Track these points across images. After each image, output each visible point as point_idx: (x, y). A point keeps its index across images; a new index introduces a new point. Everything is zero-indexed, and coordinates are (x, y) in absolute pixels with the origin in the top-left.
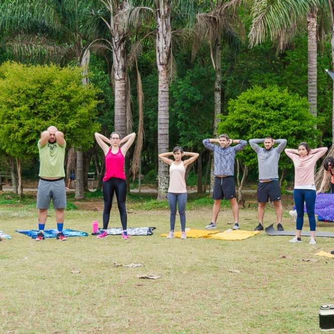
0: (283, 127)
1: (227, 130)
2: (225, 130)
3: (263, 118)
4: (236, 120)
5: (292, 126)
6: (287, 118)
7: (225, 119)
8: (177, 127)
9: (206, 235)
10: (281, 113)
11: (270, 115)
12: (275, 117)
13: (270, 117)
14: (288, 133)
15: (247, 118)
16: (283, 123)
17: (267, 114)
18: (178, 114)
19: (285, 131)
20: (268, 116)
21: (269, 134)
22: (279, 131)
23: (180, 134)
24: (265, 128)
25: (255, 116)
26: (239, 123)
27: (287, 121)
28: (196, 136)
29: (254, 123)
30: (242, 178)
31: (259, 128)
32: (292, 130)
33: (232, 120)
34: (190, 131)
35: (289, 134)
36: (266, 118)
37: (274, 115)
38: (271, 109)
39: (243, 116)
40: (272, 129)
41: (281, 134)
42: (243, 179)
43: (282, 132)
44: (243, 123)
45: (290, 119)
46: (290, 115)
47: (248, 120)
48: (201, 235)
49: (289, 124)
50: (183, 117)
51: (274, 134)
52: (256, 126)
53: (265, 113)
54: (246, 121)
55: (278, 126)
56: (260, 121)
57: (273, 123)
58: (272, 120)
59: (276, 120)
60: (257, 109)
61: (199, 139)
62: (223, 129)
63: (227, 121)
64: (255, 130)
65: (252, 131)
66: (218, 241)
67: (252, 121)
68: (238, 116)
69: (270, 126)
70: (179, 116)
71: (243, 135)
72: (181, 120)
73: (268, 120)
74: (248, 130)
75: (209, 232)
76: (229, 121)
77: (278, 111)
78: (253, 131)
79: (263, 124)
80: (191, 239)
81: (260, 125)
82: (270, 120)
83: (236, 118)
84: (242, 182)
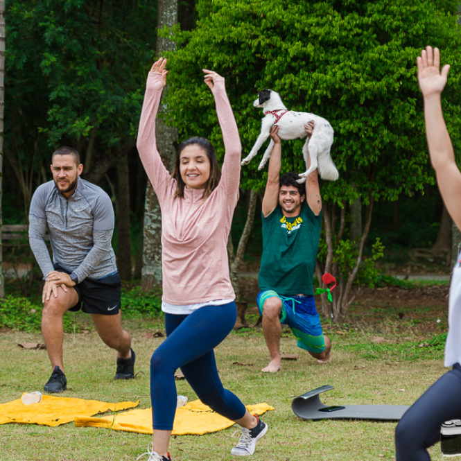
0: (373, 68)
1: (190, 76)
2: (183, 76)
3: (305, 36)
4: (217, 44)
5: (400, 65)
6: (383, 37)
7: (187, 42)
8: (40, 70)
9: (87, 417)
10: (366, 20)
11: (327, 28)
12: (344, 33)
13: (328, 33)
14: (388, 85)
15: (255, 37)
16: (372, 54)
17: (318, 24)
18: (44, 29)
19: (379, 80)
20: (321, 31)
21: (327, 88)
22: (357, 80)
23: (53, 96)
24: (314, 70)
25: (282, 31)
26: (228, 53)
27: (385, 47)
28: (99, 100)
29: (275, 55)
30: (241, 232)
31: (292, 70)
32: (402, 77)
33: (208, 42)
34: (79, 84)
35: (391, 92)
36: (316, 37)
37: (342, 28)
38: (331, 10)
39: (239, 31)
40: (334, 74)
41: (366, 89)
42: (243, 237)
43: (368, 84)
44: (240, 53)
45: (395, 42)
46: (397, 29)
47: (255, 43)
48: (71, 418)
49: (391, 58)
50: (62, 39)
51: (341, 89)
52: (281, 64)
53: (313, 20)
54: (250, 47)
55: (356, 63)
56: (294, 48)
57: (339, 52)
58: (334, 44)
59: (349, 46)
60: (285, 8)
61: (111, 110)
62: (180, 73)
63: (189, 46)
64: (280, 76)
65: (268, 78)
66: (124, 439)
67: (269, 45)
68: (226, 30)
69: (327, 62)
70: (47, 34)
71: (244, 93)
72: (55, 47)
73: (321, 43)
74: (259, 78)
75: (102, 406)
76: (196, 45)
77: (356, 16)
78: (274, 78)
79: (306, 57)
80: (32, 429)
81: (295, 59)
82: (327, 45)
83: (219, 38)
84: (241, 243)
